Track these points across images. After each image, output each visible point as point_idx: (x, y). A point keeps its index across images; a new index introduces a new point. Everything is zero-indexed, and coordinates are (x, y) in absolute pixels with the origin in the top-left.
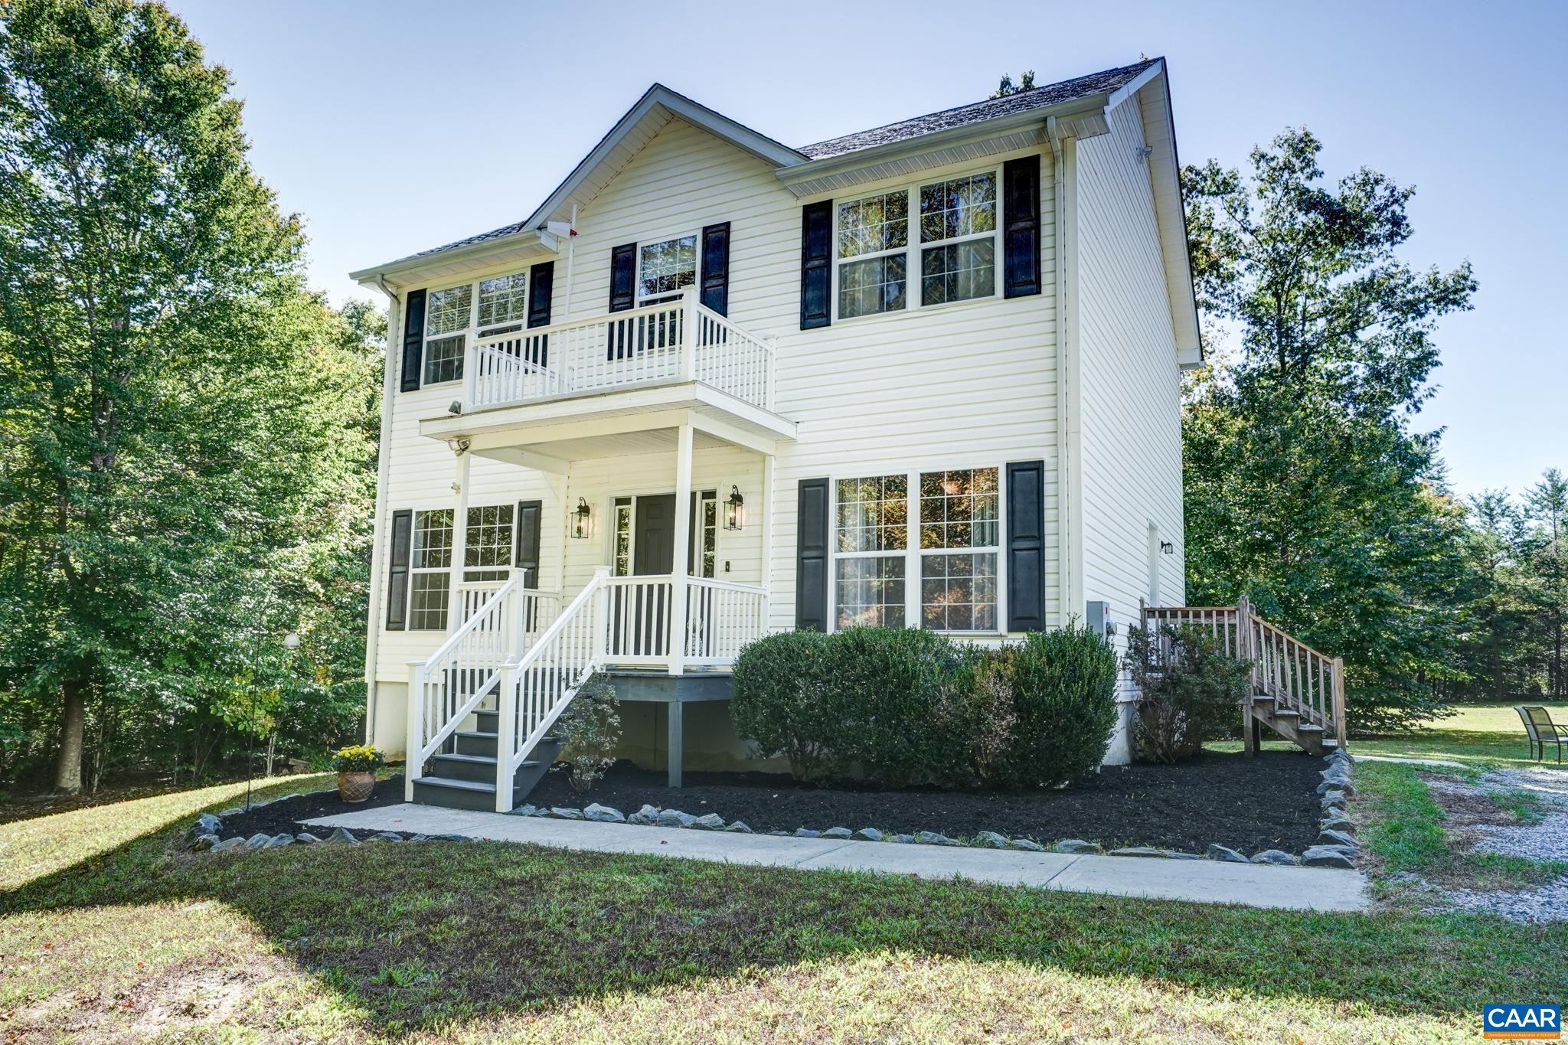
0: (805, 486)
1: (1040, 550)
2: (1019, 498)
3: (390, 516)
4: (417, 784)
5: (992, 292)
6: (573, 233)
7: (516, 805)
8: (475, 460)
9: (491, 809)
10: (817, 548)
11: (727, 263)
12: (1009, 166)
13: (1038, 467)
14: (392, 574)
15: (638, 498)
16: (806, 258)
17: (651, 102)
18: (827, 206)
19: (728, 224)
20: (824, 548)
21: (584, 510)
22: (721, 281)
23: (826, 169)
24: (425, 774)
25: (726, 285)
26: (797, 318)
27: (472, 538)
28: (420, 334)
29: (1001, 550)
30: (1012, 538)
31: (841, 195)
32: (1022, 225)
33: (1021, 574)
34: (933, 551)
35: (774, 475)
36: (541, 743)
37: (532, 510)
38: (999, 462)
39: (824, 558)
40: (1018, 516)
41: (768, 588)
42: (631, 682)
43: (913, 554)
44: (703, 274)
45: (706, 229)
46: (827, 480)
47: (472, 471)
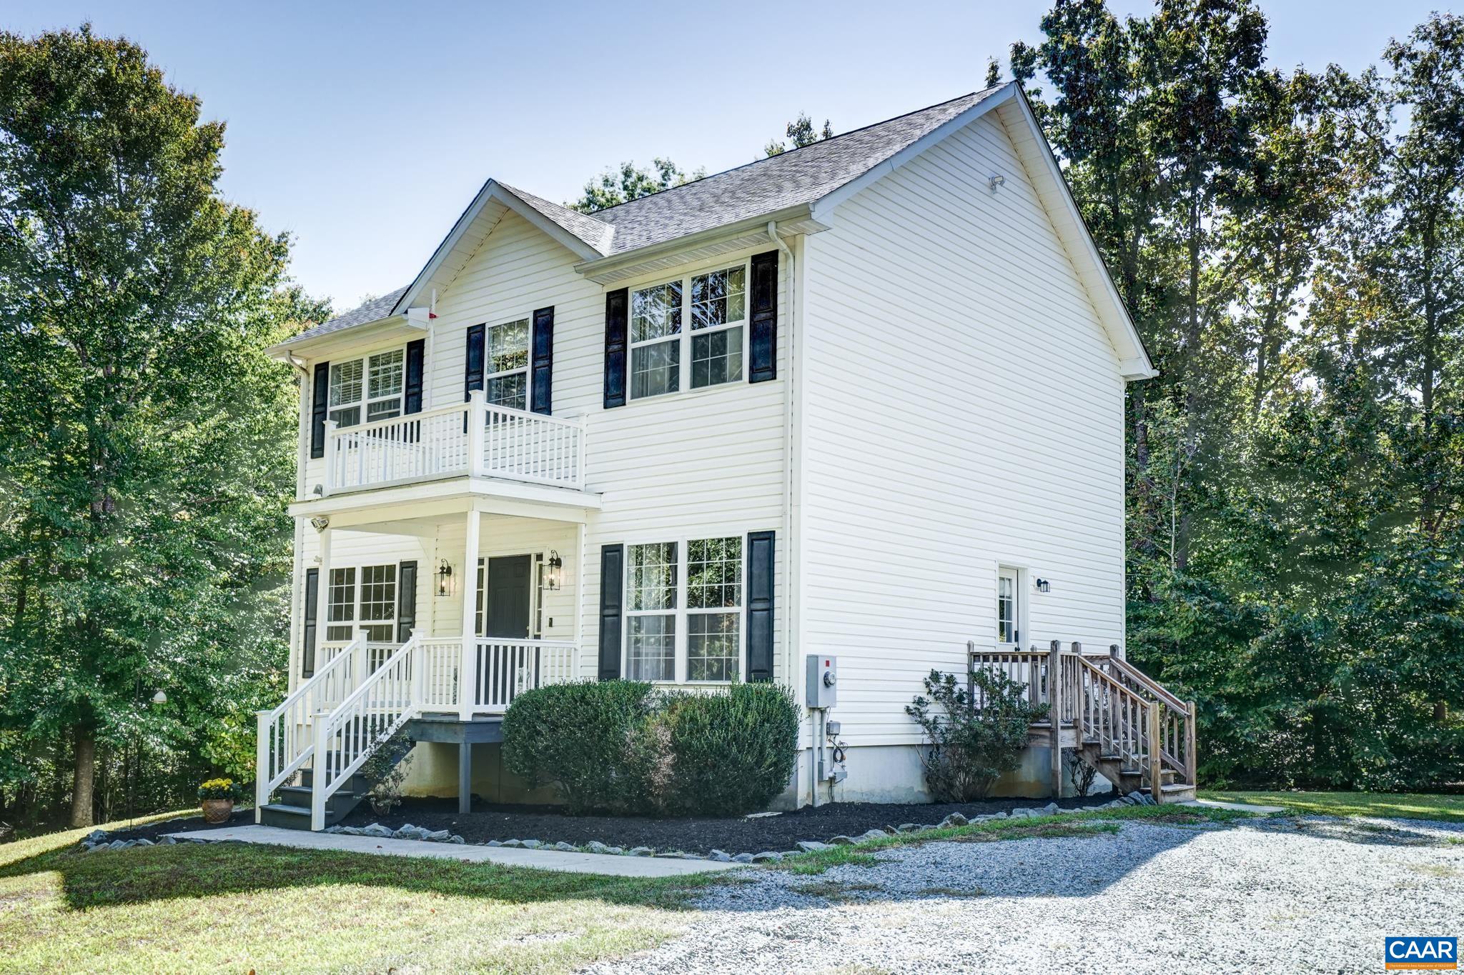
0: (606, 550)
1: (770, 610)
2: (755, 564)
3: (305, 573)
4: (263, 809)
5: (739, 377)
6: (432, 316)
7: (327, 826)
8: (335, 534)
9: (308, 829)
10: (613, 607)
11: (551, 345)
12: (756, 259)
13: (769, 536)
14: (306, 627)
15: (491, 560)
16: (608, 343)
17: (486, 197)
18: (623, 293)
19: (552, 309)
20: (619, 607)
21: (447, 571)
22: (546, 362)
23: (614, 264)
24: (271, 802)
25: (550, 365)
26: (601, 397)
27: (366, 596)
28: (325, 405)
29: (741, 610)
30: (751, 600)
31: (635, 282)
32: (763, 315)
33: (756, 632)
34: (696, 611)
35: (583, 540)
36: (354, 777)
37: (410, 568)
38: (742, 532)
39: (619, 615)
40: (755, 580)
41: (578, 642)
42: (435, 726)
43: (682, 612)
44: (534, 355)
45: (536, 312)
46: (621, 545)
47: (333, 545)
